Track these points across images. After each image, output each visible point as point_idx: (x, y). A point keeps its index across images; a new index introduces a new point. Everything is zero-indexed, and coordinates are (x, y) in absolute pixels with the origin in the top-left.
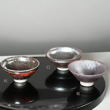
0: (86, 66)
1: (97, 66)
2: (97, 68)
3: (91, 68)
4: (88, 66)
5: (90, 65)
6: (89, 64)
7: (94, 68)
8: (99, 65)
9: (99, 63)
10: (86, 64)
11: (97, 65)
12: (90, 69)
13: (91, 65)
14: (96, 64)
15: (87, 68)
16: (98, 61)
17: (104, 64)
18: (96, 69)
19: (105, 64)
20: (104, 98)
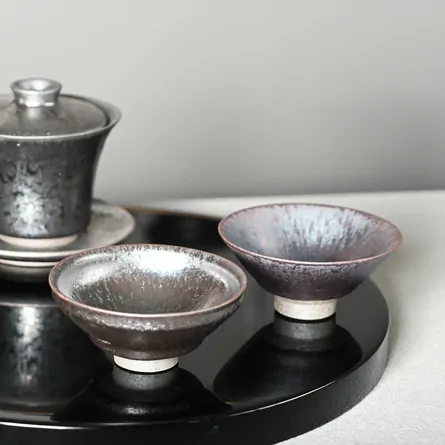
0: (298, 233)
1: (349, 229)
2: (349, 240)
3: (323, 241)
4: (307, 231)
5: (316, 228)
6: (312, 224)
7: (334, 240)
8: (357, 227)
9: (361, 216)
10: (299, 223)
11: (350, 224)
12: (319, 246)
13: (320, 227)
14: (343, 221)
15: (302, 241)
16: (352, 210)
17: (379, 219)
18: (346, 244)
19: (385, 221)
20: (385, 375)
